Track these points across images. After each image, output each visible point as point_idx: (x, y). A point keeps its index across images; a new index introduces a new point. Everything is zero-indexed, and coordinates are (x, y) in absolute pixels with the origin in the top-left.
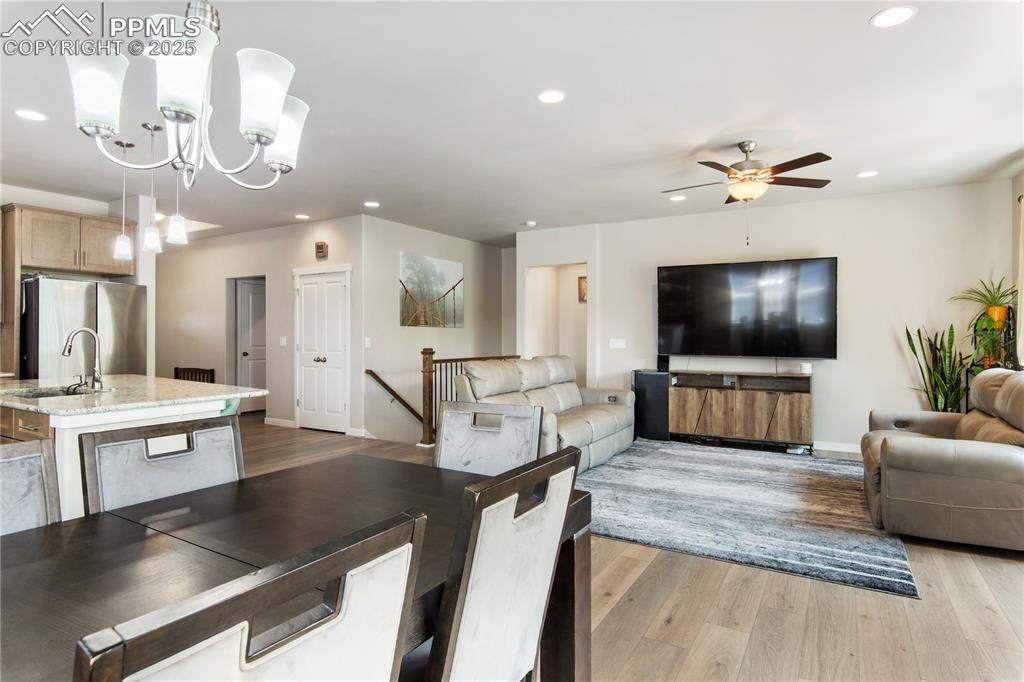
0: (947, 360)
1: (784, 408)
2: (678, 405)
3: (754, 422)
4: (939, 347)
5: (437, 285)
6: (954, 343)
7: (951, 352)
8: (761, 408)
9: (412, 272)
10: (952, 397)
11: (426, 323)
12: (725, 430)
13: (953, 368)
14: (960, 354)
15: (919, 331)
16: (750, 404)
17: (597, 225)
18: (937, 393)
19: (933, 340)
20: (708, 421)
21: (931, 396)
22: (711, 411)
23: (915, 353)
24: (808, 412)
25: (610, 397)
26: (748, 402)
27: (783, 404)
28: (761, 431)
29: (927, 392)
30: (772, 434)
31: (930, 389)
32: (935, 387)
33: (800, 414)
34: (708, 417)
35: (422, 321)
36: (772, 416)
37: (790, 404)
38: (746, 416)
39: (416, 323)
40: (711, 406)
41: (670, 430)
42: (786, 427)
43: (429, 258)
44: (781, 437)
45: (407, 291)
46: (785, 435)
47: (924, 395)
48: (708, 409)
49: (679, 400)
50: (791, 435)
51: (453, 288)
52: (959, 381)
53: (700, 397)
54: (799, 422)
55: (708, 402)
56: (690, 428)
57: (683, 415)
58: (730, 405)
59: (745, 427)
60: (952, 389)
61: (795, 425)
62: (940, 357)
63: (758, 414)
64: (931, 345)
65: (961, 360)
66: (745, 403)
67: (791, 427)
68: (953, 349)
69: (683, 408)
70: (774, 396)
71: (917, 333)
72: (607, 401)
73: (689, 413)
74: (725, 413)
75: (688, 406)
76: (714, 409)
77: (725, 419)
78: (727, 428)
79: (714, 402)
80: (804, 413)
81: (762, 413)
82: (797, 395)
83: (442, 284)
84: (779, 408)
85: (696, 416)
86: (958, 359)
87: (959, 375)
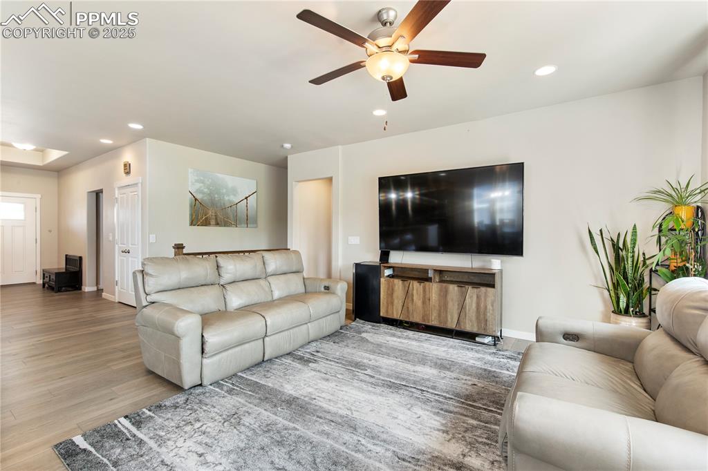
0: (630, 260)
1: (472, 301)
2: (388, 294)
3: (446, 312)
4: (621, 246)
5: (228, 195)
6: (637, 243)
7: (633, 252)
8: (452, 300)
9: (201, 185)
10: (634, 298)
11: (217, 224)
12: (423, 317)
13: (635, 268)
14: (644, 254)
15: (601, 231)
16: (444, 295)
17: (340, 147)
18: (619, 292)
19: (615, 241)
20: (410, 309)
21: (613, 294)
22: (413, 300)
23: (597, 252)
24: (492, 306)
25: (325, 287)
26: (442, 294)
27: (471, 297)
28: (452, 319)
29: (609, 290)
30: (462, 324)
31: (611, 287)
32: (616, 286)
33: (486, 307)
34: (410, 304)
35: (213, 222)
36: (462, 307)
37: (477, 297)
38: (440, 306)
39: (206, 223)
40: (413, 295)
41: (381, 314)
42: (474, 318)
43: (220, 176)
44: (469, 327)
45: (196, 199)
46: (472, 326)
47: (606, 292)
48: (410, 299)
49: (388, 289)
50: (478, 326)
51: (246, 198)
52: (642, 280)
53: (404, 286)
54: (485, 314)
55: (410, 292)
56: (396, 314)
57: (391, 302)
58: (427, 296)
59: (439, 315)
60: (635, 289)
61: (482, 316)
62: (623, 256)
63: (450, 305)
64: (613, 245)
65: (645, 260)
66: (440, 295)
67: (478, 318)
68: (636, 250)
69: (392, 296)
70: (464, 289)
71: (599, 233)
72: (323, 289)
73: (396, 301)
74: (424, 303)
75: (395, 295)
76: (415, 298)
77: (423, 308)
78: (425, 316)
79: (415, 291)
80: (489, 307)
81: (453, 305)
82: (483, 289)
83: (235, 195)
84: (468, 300)
85: (401, 304)
86: (641, 259)
87: (642, 276)
